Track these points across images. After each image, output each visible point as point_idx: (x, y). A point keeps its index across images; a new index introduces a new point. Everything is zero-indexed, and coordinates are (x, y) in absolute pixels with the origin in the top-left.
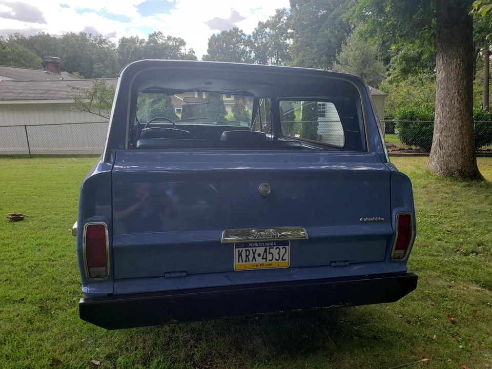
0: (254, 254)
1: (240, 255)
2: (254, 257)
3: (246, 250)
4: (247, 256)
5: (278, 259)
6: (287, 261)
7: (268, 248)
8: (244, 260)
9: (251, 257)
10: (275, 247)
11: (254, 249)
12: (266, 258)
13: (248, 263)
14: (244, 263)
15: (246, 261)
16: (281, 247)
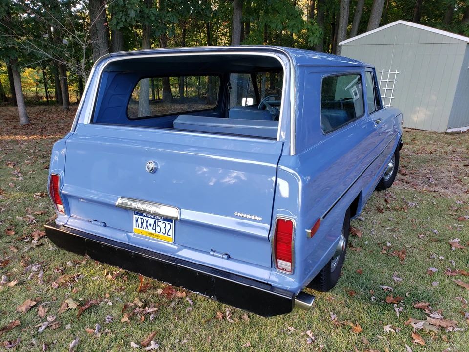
0: (147, 223)
1: (137, 221)
2: (147, 226)
3: (141, 218)
4: (142, 223)
5: (164, 233)
6: (171, 236)
7: (157, 220)
8: (140, 226)
9: (145, 224)
10: (162, 222)
11: (147, 218)
12: (155, 230)
13: (142, 229)
14: (140, 228)
15: (141, 227)
16: (167, 223)
